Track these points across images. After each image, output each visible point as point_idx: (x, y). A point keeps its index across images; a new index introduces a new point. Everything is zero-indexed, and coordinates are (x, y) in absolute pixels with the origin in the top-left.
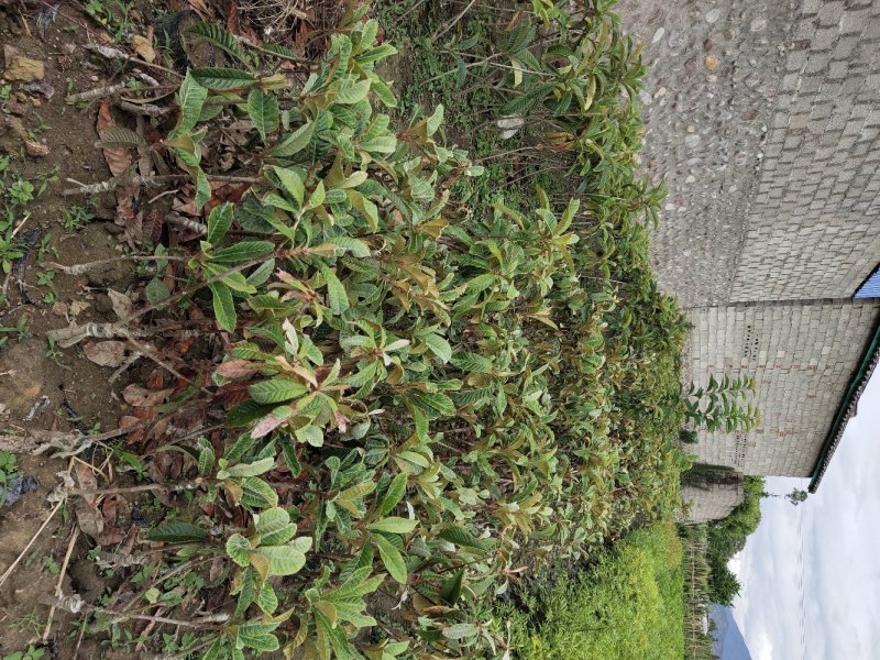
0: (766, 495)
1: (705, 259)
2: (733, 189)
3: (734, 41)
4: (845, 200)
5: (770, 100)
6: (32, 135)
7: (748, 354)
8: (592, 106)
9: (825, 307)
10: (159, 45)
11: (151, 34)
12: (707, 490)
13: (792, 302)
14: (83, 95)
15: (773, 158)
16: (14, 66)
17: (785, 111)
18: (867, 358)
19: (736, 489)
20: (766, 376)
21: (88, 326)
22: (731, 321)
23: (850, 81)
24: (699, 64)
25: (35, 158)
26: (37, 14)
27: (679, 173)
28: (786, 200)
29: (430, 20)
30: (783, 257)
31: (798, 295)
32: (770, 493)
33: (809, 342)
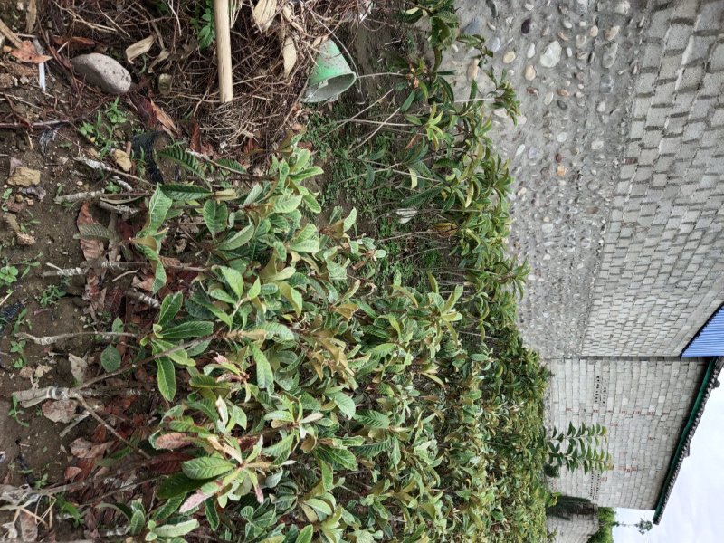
0: (617, 524)
1: (560, 320)
2: (580, 266)
3: (578, 156)
4: (671, 278)
5: (608, 200)
6: (23, 228)
7: (598, 400)
8: (471, 204)
9: (659, 363)
10: (136, 158)
11: (129, 149)
12: (568, 519)
13: (631, 359)
14: (69, 197)
15: (611, 244)
16: (17, 174)
17: (620, 209)
18: (695, 407)
19: (592, 519)
20: (614, 420)
21: (48, 389)
22: (583, 372)
23: (668, 189)
24: (552, 172)
25: (23, 247)
26: (41, 134)
27: (538, 252)
28: (623, 276)
29: (348, 137)
30: (623, 321)
31: (636, 352)
32: (620, 523)
33: (648, 392)
